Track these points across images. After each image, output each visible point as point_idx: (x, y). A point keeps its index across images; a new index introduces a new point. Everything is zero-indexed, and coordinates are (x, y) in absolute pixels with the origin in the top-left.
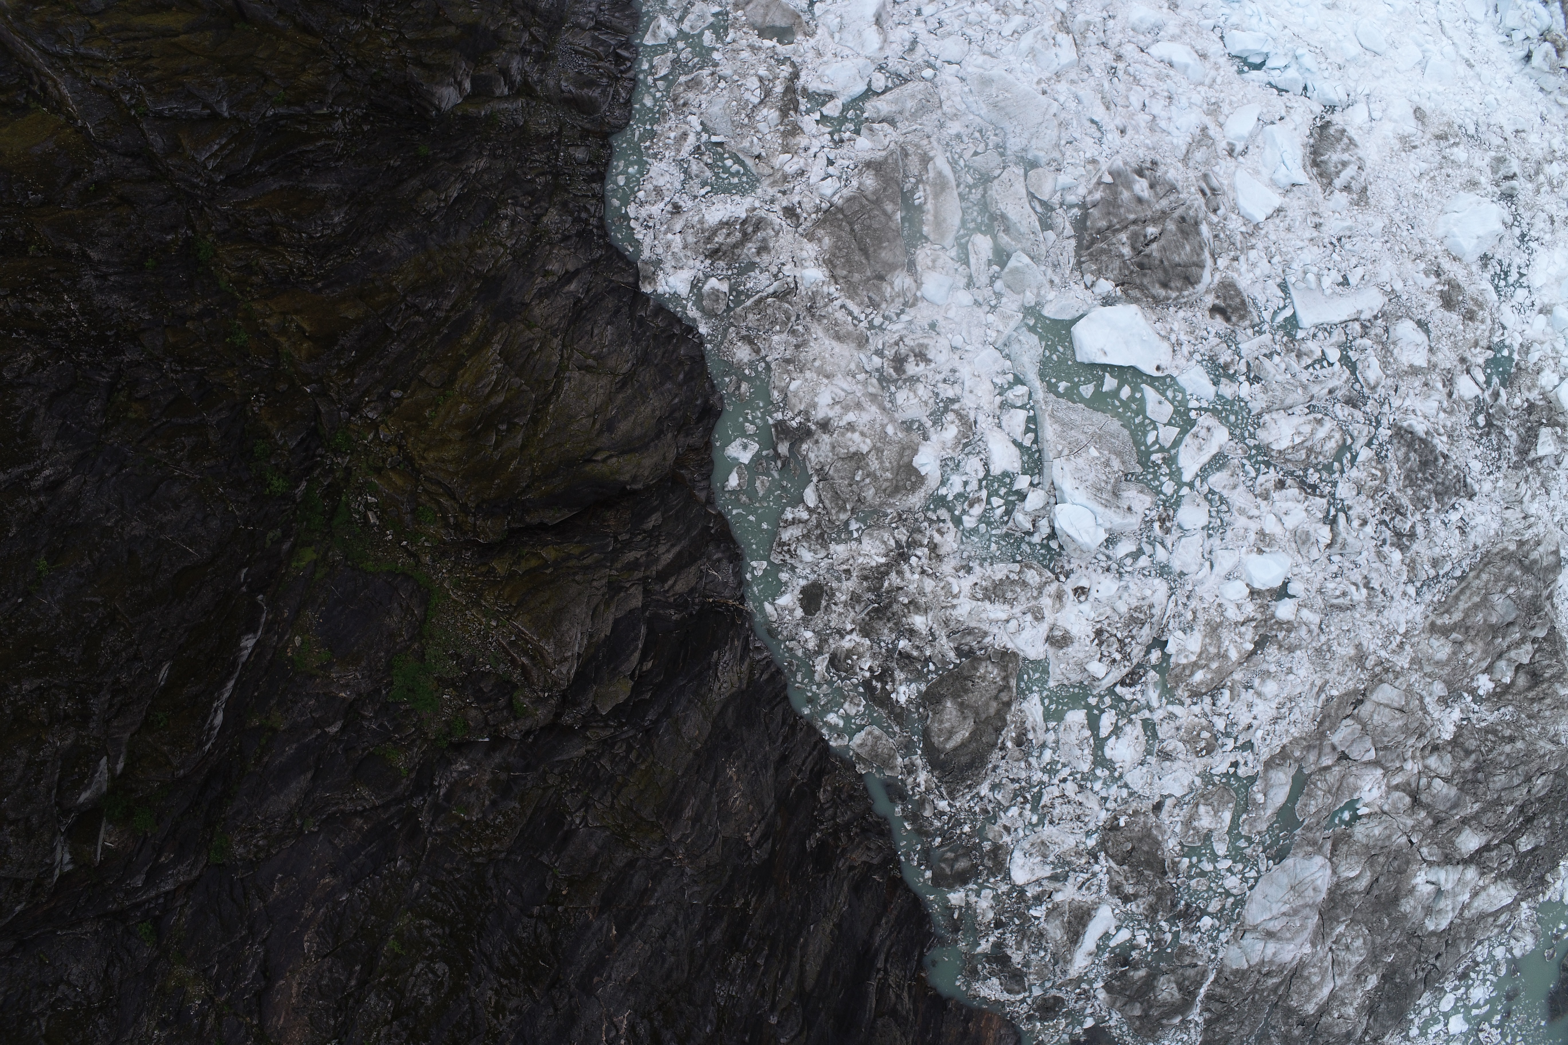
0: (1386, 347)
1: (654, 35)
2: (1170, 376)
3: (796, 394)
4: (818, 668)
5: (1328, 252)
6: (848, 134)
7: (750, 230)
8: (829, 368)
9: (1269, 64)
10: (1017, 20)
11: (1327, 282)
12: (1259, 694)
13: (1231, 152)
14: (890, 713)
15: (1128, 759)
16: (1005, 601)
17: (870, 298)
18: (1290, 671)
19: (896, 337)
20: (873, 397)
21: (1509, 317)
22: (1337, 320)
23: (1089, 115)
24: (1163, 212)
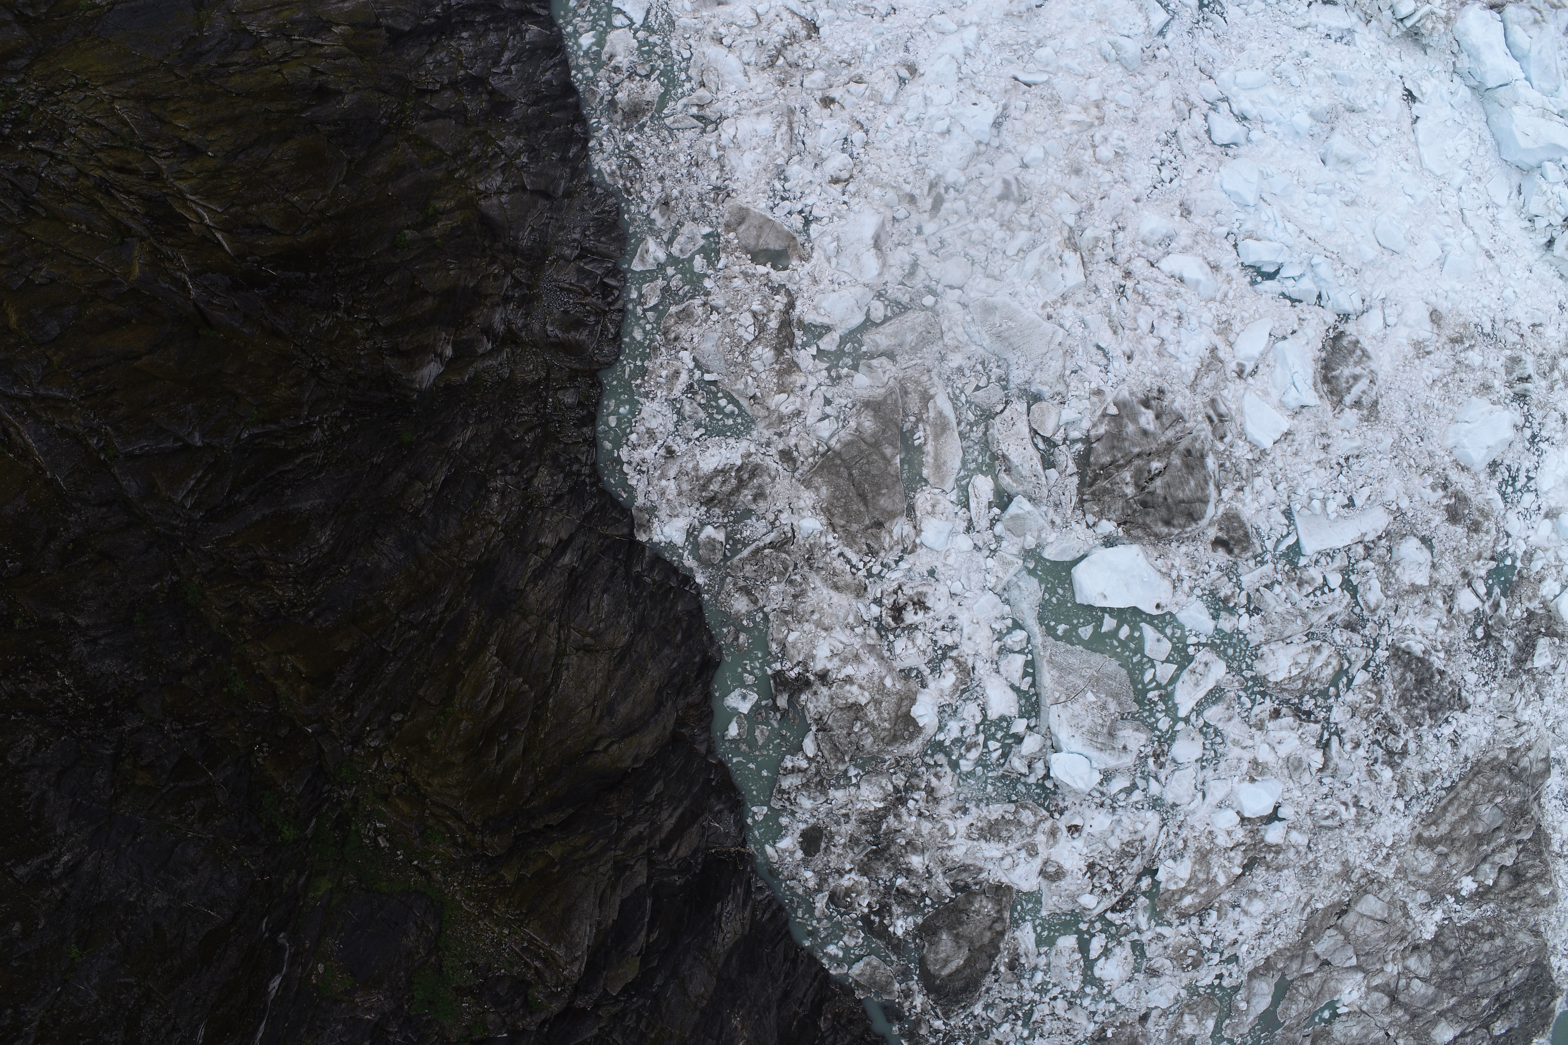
0: (1388, 567)
1: (643, 260)
2: (1170, 613)
3: (794, 645)
4: (818, 905)
5: (1335, 473)
6: (845, 371)
7: (746, 476)
8: (827, 621)
9: (1283, 273)
10: (1023, 237)
11: (1332, 506)
12: (1246, 913)
13: (1240, 373)
14: (888, 943)
15: (1117, 978)
16: (1000, 839)
17: (868, 545)
18: (1277, 889)
19: (895, 585)
20: (872, 648)
21: (1514, 524)
22: (1340, 546)
23: (1095, 340)
24: (1169, 443)
